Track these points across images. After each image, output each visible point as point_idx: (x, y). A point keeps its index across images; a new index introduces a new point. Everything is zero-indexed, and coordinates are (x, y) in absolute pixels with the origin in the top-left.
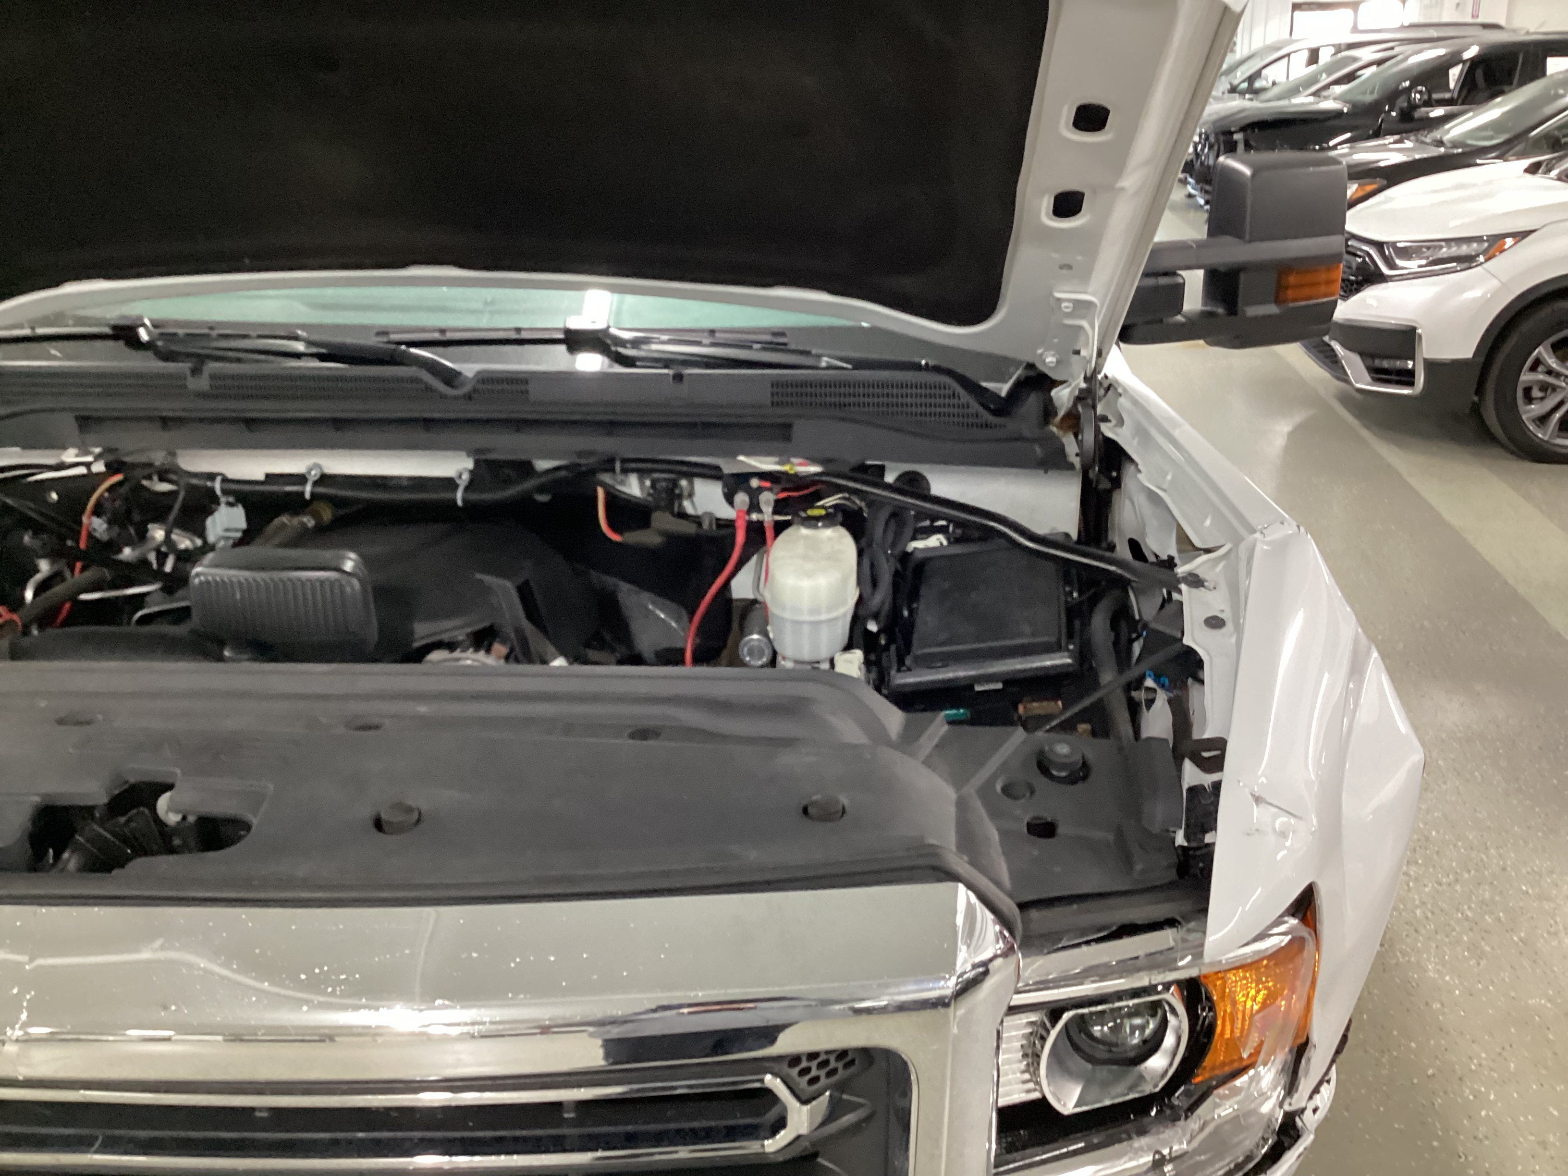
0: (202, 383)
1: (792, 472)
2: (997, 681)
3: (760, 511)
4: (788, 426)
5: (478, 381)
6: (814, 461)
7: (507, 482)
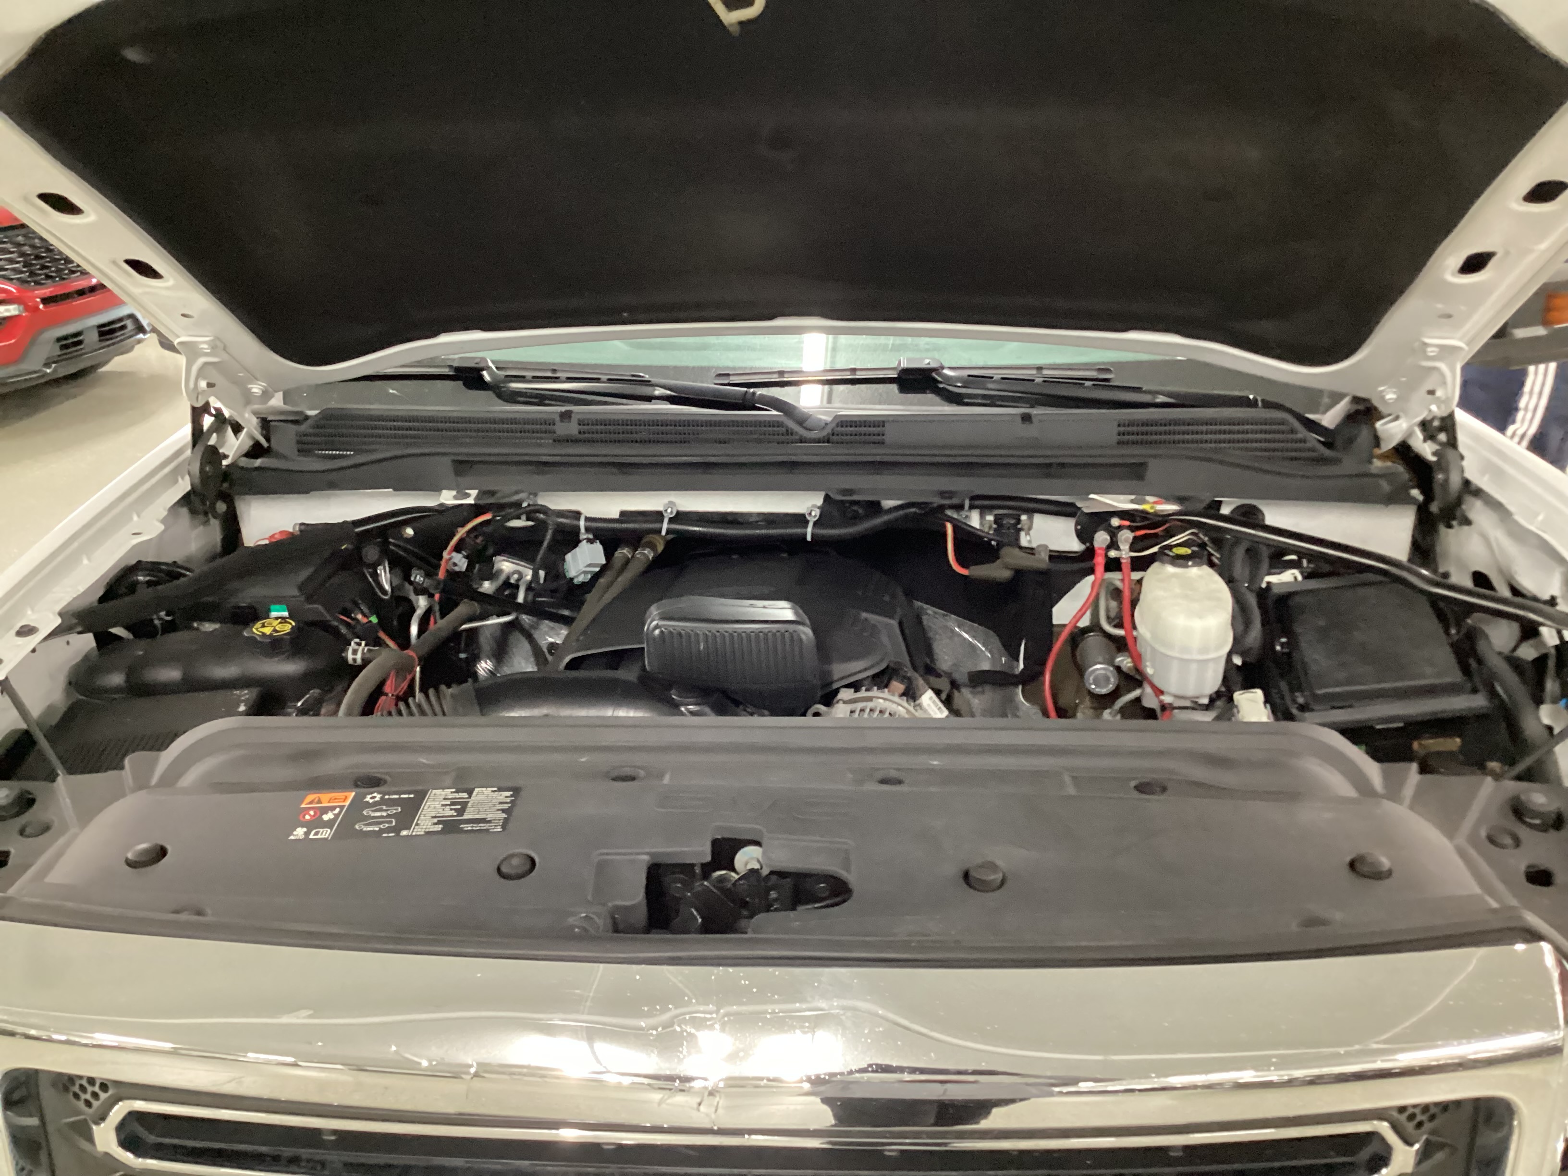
0: (572, 428)
1: (1152, 511)
2: (1400, 722)
3: (1118, 548)
4: (1143, 465)
5: (837, 425)
6: (1168, 499)
7: (856, 518)
